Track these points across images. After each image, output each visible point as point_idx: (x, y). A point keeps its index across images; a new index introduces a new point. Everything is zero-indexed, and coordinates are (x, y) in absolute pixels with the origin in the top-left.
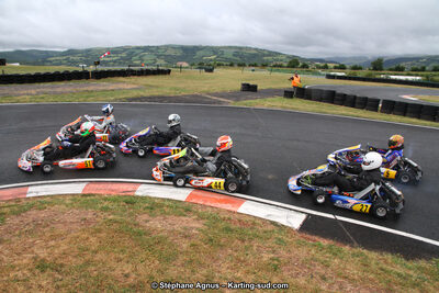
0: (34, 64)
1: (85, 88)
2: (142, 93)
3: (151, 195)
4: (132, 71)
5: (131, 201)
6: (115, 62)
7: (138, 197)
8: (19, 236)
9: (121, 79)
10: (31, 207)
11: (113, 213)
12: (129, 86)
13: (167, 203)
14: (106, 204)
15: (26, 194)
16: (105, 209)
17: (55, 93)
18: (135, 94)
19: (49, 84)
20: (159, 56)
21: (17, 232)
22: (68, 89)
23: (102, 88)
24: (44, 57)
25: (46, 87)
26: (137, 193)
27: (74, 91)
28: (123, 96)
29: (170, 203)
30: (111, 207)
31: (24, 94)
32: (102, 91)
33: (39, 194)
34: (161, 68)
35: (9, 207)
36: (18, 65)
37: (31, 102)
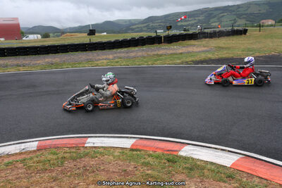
0: (119, 32)
1: (155, 53)
2: (210, 56)
4: (205, 33)
5: (173, 160)
7: (181, 157)
8: (69, 177)
9: (192, 42)
10: (86, 155)
11: (153, 169)
12: (198, 49)
13: (209, 166)
14: (149, 159)
15: (85, 143)
16: (146, 164)
17: (128, 57)
18: (203, 56)
19: (126, 49)
20: (239, 16)
21: (69, 174)
22: (140, 54)
23: (171, 52)
24: (129, 26)
25: (122, 52)
26: (182, 153)
27: (146, 55)
28: (190, 59)
29: (213, 167)
30: (152, 163)
31: (103, 59)
32: (172, 54)
33: (95, 145)
34: (236, 28)
35: (70, 153)
36: (105, 34)
37: (107, 66)
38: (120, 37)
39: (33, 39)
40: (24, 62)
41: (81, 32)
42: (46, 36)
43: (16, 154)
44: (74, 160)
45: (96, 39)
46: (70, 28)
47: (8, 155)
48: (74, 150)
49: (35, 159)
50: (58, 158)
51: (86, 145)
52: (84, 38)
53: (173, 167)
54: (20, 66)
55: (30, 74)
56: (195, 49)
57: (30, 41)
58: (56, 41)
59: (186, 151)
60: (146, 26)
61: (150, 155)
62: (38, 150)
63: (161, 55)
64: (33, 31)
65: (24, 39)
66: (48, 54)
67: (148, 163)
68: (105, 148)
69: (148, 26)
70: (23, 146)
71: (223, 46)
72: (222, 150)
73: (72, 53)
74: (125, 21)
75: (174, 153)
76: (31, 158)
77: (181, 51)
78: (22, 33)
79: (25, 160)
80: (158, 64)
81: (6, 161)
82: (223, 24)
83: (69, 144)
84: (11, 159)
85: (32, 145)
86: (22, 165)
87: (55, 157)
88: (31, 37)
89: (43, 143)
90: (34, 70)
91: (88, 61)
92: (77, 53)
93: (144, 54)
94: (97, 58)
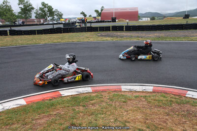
15: (186, 94)
21: (177, 113)
33: (194, 97)
35: (175, 98)
40: (142, 35)
42: (153, 19)
43: (140, 92)
44: (179, 104)
47: (135, 91)
48: (177, 97)
49: (152, 98)
50: (168, 100)
51: (186, 96)
52: (181, 21)
57: (144, 22)
62: (153, 92)
64: (146, 15)
65: (140, 20)
66: (156, 30)
70: (144, 88)
76: (150, 97)
78: (139, 17)
81: (135, 94)
84: (137, 94)
85: (150, 88)
87: (165, 99)
88: (144, 19)
89: (156, 88)
91: (185, 37)
92: (176, 31)
94: (192, 35)
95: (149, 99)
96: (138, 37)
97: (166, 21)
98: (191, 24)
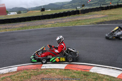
0: (57, 9)
2: (106, 19)
3: (98, 72)
4: (102, 7)
5: (87, 74)
6: (96, 3)
7: (91, 73)
9: (96, 12)
10: (42, 73)
12: (99, 16)
13: (106, 77)
14: (74, 74)
15: (41, 67)
17: (62, 22)
18: (102, 20)
19: (61, 18)
22: (68, 20)
23: (85, 18)
24: (62, 5)
25: (59, 20)
26: (91, 71)
27: (71, 20)
28: (95, 22)
29: (108, 78)
30: (76, 76)
31: (49, 24)
32: (85, 19)
33: (46, 68)
34: (119, 4)
35: (34, 72)
36: (50, 10)
37: (51, 27)
38: (58, 12)
39: (13, 15)
40: (9, 27)
41: (37, 10)
42: (19, 13)
43: (7, 73)
44: (36, 75)
45: (45, 13)
46: (32, 8)
47: (2, 74)
48: (36, 71)
49: (16, 76)
50: (28, 75)
51: (42, 68)
52: (39, 13)
53: (87, 78)
54: (7, 29)
55: (12, 32)
56: (97, 16)
58: (25, 15)
59: (93, 70)
60: (71, 5)
61: (74, 72)
62: (17, 71)
63: (79, 20)
64: (13, 10)
65: (8, 14)
66: (21, 22)
67: (74, 76)
68: (51, 69)
69: (72, 5)
70: (10, 69)
71: (113, 14)
72: (113, 69)
73: (33, 21)
74: (60, 3)
75: (87, 71)
76: (14, 75)
77: (90, 18)
78: (7, 12)
79: (11, 76)
80: (78, 25)
81: (2, 77)
82: (113, 2)
83: (33, 68)
84: (4, 76)
85: (14, 68)
86: (10, 78)
87: (26, 74)
88: (12, 13)
89: (20, 68)
90: (14, 30)
91: (41, 25)
92: (35, 21)
93: (70, 20)
94: (46, 23)
95: (14, 78)
96: (6, 28)
97: (29, 14)
98: (45, 15)
